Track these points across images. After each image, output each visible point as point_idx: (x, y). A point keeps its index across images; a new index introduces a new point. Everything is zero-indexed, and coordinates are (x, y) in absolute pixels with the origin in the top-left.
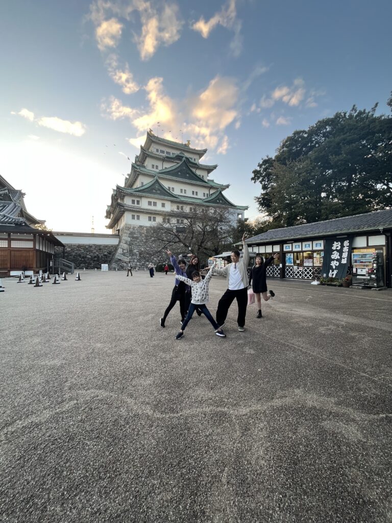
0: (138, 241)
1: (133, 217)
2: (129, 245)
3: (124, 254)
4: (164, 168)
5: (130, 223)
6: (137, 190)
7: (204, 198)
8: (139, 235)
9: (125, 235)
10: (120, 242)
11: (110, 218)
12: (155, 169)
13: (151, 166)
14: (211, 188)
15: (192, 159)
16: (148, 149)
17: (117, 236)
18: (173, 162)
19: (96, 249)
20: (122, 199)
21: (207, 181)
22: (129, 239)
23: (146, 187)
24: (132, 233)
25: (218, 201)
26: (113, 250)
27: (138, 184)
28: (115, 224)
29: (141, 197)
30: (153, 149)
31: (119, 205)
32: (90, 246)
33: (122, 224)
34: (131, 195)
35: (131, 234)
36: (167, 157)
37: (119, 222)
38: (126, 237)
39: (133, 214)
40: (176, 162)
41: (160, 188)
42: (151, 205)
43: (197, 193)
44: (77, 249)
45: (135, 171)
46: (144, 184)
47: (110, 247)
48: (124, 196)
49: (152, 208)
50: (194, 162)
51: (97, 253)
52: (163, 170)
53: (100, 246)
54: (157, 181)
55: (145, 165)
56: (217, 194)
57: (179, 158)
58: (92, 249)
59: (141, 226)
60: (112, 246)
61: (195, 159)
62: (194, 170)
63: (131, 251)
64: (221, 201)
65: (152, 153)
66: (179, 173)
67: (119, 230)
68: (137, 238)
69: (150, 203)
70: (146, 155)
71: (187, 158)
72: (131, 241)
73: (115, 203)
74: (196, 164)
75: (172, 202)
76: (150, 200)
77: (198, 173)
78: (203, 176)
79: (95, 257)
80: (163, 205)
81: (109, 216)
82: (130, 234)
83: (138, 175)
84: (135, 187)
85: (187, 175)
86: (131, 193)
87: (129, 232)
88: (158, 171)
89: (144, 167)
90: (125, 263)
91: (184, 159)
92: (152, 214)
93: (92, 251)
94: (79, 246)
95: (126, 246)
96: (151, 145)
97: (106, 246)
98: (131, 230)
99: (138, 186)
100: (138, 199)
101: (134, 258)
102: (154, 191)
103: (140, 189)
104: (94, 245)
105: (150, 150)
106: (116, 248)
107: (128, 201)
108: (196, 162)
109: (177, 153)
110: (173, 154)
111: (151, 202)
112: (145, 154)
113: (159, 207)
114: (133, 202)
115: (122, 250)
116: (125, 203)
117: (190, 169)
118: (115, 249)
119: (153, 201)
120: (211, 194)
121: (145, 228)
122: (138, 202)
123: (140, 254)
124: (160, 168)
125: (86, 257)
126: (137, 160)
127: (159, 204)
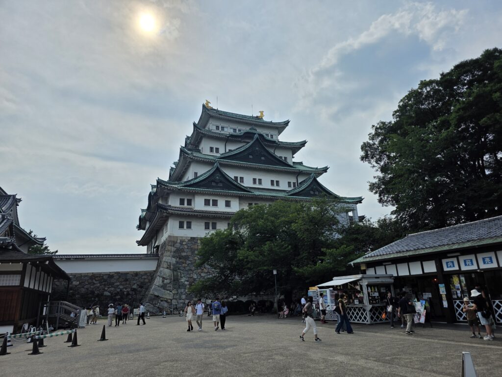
0: (188, 262)
1: (181, 226)
2: (174, 270)
3: (164, 287)
4: (227, 151)
5: (176, 235)
6: (188, 184)
7: (290, 189)
8: (189, 254)
9: (168, 253)
10: (158, 266)
11: (144, 229)
12: (214, 154)
13: (209, 149)
14: (299, 173)
15: (268, 135)
16: (204, 127)
17: (155, 255)
18: (240, 142)
19: (121, 279)
20: (166, 199)
21: (292, 164)
22: (174, 261)
23: (201, 178)
24: (178, 251)
25: (312, 193)
26: (147, 281)
27: (189, 176)
28: (152, 238)
29: (194, 194)
30: (212, 126)
31: (160, 207)
32: (110, 276)
33: (163, 238)
34: (178, 192)
35: (178, 253)
36: (232, 136)
37: (160, 235)
38: (168, 258)
39: (182, 220)
40: (245, 142)
41: (222, 179)
42: (209, 205)
43: (277, 182)
44: (90, 281)
45: (185, 158)
46: (198, 175)
47: (142, 276)
48: (168, 194)
49: (211, 208)
50: (272, 139)
51: (121, 287)
52: (226, 153)
53: (126, 274)
54: (218, 169)
55: (200, 148)
56: (309, 183)
57: (248, 136)
58: (113, 280)
59: (193, 239)
60: (146, 273)
61: (272, 136)
62: (271, 151)
63: (176, 280)
64: (317, 193)
65: (210, 131)
66: (251, 157)
67: (158, 247)
68: (186, 258)
69: (207, 203)
70: (201, 134)
71: (261, 135)
72: (177, 262)
73: (153, 206)
74: (274, 142)
75: (241, 198)
76: (207, 198)
77: (279, 154)
78: (286, 158)
79: (117, 294)
80: (228, 204)
81: (143, 226)
82: (175, 252)
83: (190, 163)
84: (185, 179)
85: (263, 158)
86: (179, 189)
87: (173, 249)
88: (218, 155)
89: (199, 151)
90: (166, 301)
91: (256, 136)
92: (209, 219)
93: (113, 283)
94: (94, 276)
95: (167, 272)
96: (208, 122)
97: (136, 274)
98: (178, 245)
99: (190, 179)
100: (189, 198)
101: (182, 293)
102: (214, 184)
103: (192, 182)
104: (118, 273)
105: (207, 128)
106: (151, 275)
107: (174, 202)
108: (274, 139)
109: (245, 129)
110: (239, 130)
111: (209, 200)
112: (199, 134)
113: (221, 207)
114: (182, 202)
115: (161, 279)
116: (169, 204)
117: (266, 149)
118: (150, 278)
119: (211, 198)
120: (300, 183)
121: (199, 241)
122: (189, 203)
123: (190, 285)
124: (222, 151)
125: (102, 295)
126: (188, 141)
127: (221, 203)
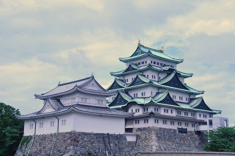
0: (161, 140)
1: (155, 122)
2: (158, 143)
7: (187, 102)
9: (154, 135)
13: (152, 76)
14: (192, 94)
22: (157, 138)
23: (162, 98)
25: (201, 107)
29: (160, 106)
30: (149, 61)
35: (157, 135)
39: (155, 119)
43: (182, 98)
49: (166, 114)
54: (168, 93)
56: (200, 101)
59: (160, 128)
66: (172, 83)
69: (165, 111)
80: (172, 112)
85: (177, 84)
91: (175, 71)
98: (156, 131)
102: (167, 101)
103: (159, 100)
113: (169, 114)
114: (155, 110)
115: (156, 146)
117: (179, 79)
119: (166, 109)
121: (162, 130)
122: (158, 110)
127: (169, 111)
